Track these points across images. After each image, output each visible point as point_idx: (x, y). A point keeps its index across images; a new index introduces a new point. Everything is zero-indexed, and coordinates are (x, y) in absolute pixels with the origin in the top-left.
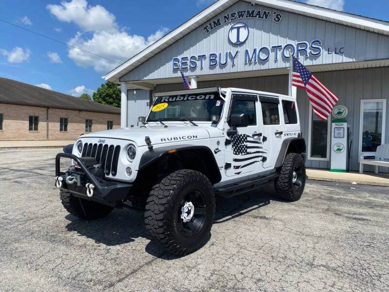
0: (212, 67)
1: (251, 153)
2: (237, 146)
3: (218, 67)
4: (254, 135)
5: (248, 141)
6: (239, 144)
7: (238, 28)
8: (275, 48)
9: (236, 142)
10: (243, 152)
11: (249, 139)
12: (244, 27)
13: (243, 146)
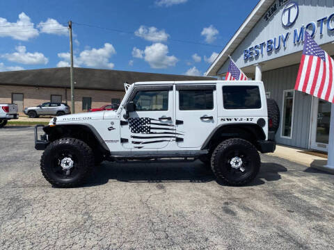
0: (269, 53)
1: (156, 133)
2: (136, 126)
3: (273, 52)
4: (160, 119)
5: (150, 123)
6: (139, 125)
7: (289, 9)
8: (320, 22)
9: (134, 124)
10: (145, 131)
11: (152, 121)
12: (294, 6)
13: (145, 127)
